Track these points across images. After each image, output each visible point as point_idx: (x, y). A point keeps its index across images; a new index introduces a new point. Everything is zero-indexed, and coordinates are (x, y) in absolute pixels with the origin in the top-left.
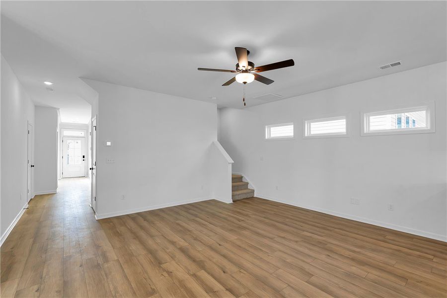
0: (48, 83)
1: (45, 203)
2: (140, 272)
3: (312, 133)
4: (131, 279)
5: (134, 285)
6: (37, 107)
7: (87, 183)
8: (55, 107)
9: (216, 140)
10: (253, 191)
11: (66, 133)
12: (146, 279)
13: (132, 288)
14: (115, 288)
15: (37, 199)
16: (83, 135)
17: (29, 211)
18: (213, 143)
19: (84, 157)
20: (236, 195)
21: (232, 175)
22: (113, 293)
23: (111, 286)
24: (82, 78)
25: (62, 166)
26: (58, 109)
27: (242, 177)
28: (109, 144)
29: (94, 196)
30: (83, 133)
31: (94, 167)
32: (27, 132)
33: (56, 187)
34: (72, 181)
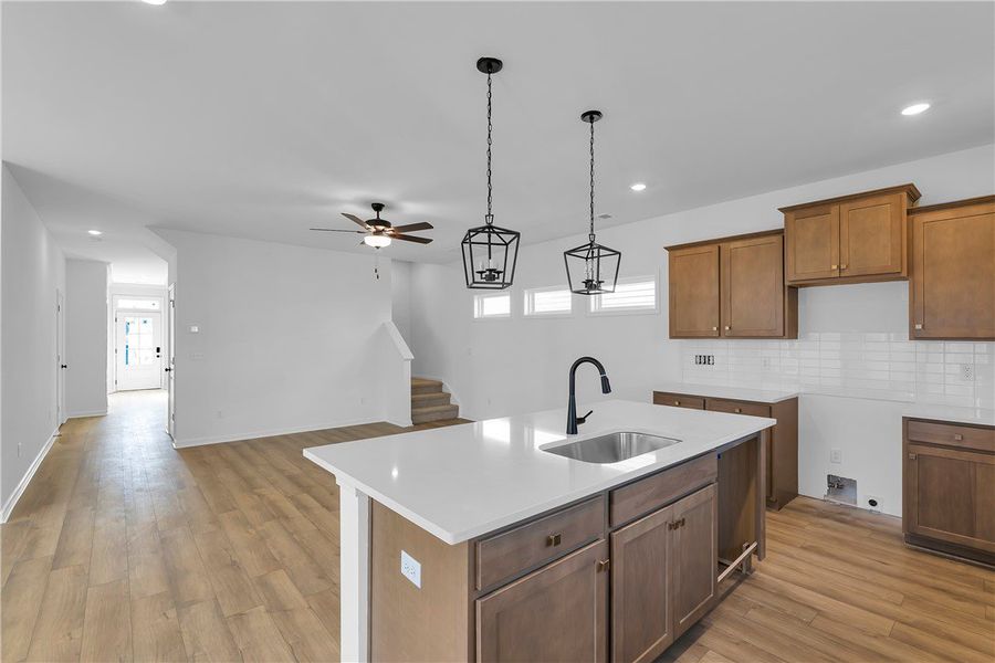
0: (95, 233)
1: (87, 429)
3: (537, 310)
6: (69, 261)
7: (162, 399)
8: (101, 259)
9: (388, 319)
10: (456, 408)
11: (124, 303)
12: (229, 501)
15: (71, 425)
16: (157, 307)
17: (62, 439)
18: (384, 324)
19: (158, 350)
20: (422, 414)
21: (412, 379)
24: (152, 227)
25: (116, 369)
26: (109, 263)
27: (441, 385)
28: (195, 329)
29: (172, 412)
30: (157, 303)
31: (172, 366)
32: (56, 307)
33: (105, 405)
34: (134, 396)
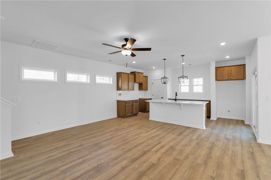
2: (167, 169)
4: (174, 170)
5: (177, 167)
12: (170, 165)
13: (180, 166)
14: (185, 172)
22: (188, 171)
23: (186, 175)
